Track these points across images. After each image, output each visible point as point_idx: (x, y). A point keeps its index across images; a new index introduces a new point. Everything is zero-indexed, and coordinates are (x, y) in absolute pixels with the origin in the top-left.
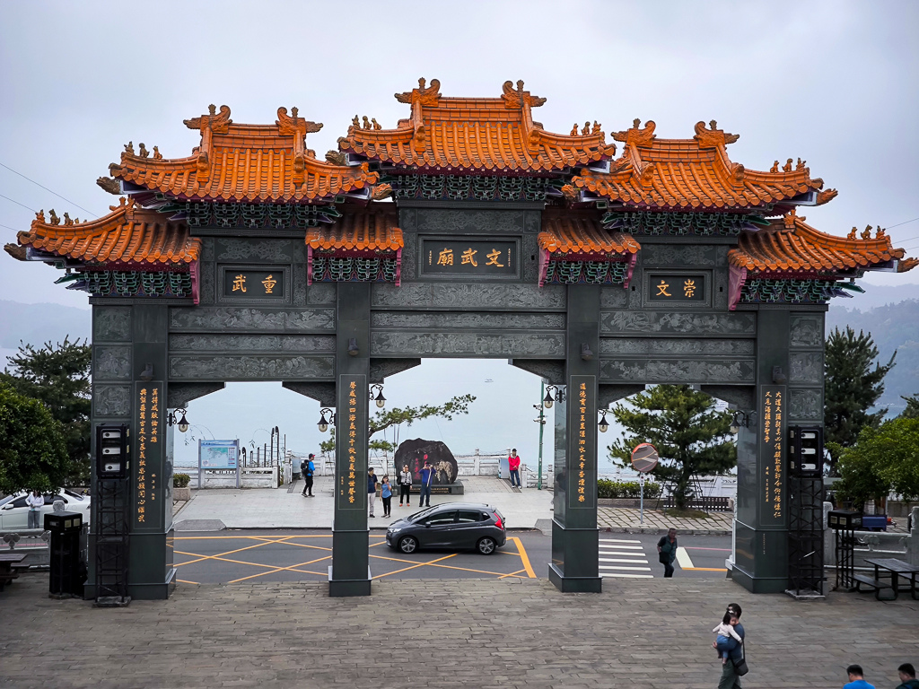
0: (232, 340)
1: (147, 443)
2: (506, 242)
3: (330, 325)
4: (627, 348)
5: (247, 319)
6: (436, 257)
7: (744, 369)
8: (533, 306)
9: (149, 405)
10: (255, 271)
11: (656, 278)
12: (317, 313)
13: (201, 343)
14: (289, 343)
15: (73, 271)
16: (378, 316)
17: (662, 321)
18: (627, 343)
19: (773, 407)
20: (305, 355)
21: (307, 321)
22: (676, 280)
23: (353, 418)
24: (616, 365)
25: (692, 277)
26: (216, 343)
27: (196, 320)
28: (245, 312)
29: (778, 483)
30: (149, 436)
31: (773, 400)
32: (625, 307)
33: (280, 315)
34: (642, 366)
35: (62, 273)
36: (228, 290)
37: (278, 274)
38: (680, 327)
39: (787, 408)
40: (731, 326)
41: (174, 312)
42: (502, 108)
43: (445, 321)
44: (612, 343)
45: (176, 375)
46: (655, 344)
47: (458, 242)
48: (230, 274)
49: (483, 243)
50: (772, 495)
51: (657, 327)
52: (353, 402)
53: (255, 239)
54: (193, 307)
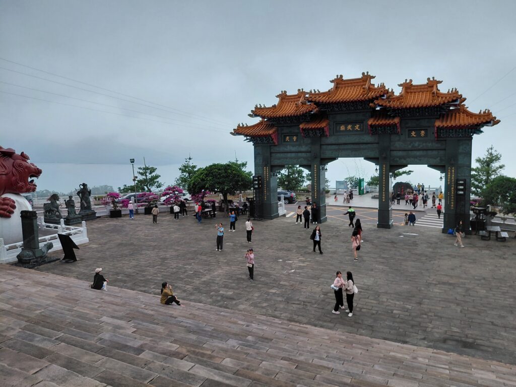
0: (286, 154)
1: (266, 181)
2: (361, 122)
3: (310, 149)
4: (400, 153)
5: (289, 148)
6: (340, 128)
7: (441, 160)
8: (369, 141)
9: (266, 171)
10: (291, 135)
11: (410, 131)
12: (306, 146)
13: (278, 155)
14: (300, 154)
15: (248, 138)
16: (323, 146)
17: (412, 145)
18: (401, 152)
19: (451, 172)
20: (303, 158)
21: (304, 149)
22: (418, 131)
23: (315, 175)
24: (396, 159)
25: (423, 130)
26: (282, 155)
27: (276, 149)
28: (288, 146)
29: (453, 198)
30: (266, 179)
31: (451, 170)
32: (399, 140)
33: (297, 147)
34: (405, 159)
35: (245, 138)
36: (285, 141)
37: (297, 136)
38: (418, 146)
39: (456, 173)
40: (437, 145)
41: (272, 147)
42: (361, 81)
43: (342, 147)
44: (395, 152)
45: (273, 164)
46: (410, 152)
47: (346, 123)
48: (285, 137)
49: (353, 123)
50: (450, 202)
51: (410, 147)
52: (315, 171)
53: (290, 127)
54: (276, 146)
